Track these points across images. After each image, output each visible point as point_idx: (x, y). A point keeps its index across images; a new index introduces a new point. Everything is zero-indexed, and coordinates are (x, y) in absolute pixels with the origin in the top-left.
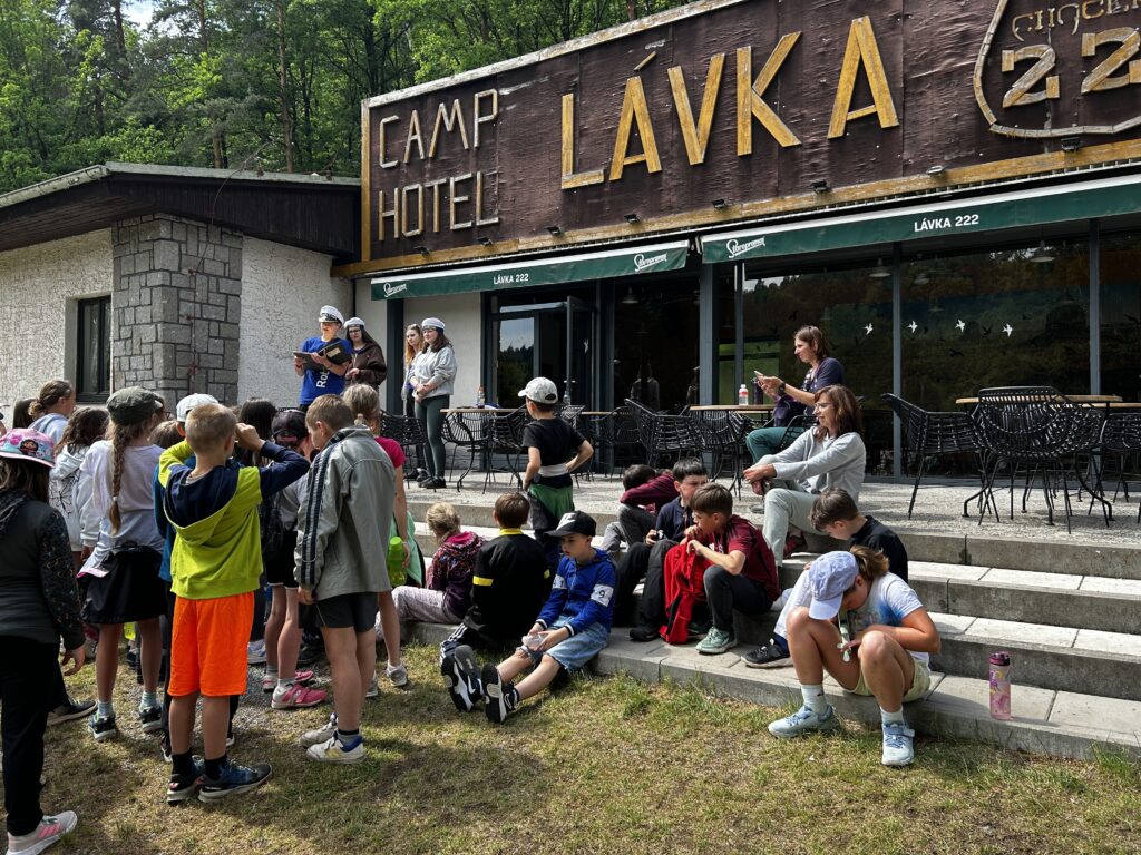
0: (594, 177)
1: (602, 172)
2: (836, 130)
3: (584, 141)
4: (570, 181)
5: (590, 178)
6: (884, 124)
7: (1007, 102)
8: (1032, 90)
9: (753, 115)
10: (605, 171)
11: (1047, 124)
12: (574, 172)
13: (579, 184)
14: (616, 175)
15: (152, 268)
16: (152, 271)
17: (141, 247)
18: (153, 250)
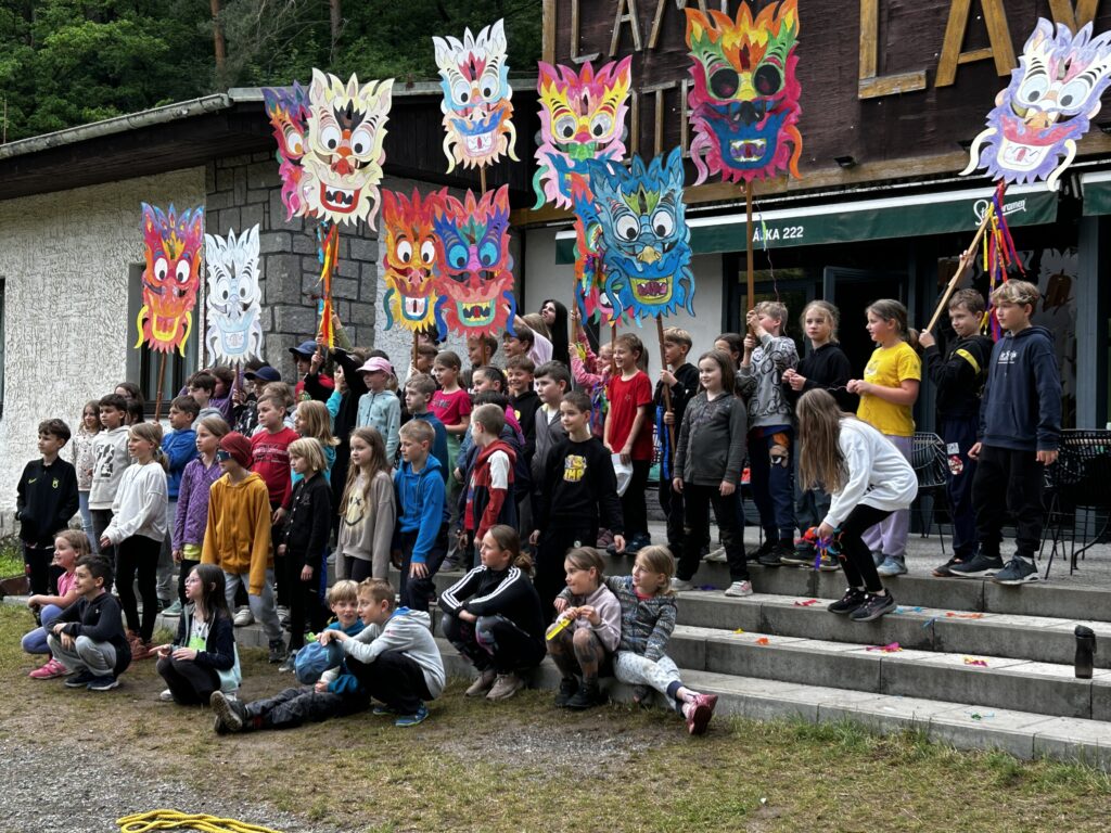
0: (910, 82)
1: (923, 73)
3: (895, 26)
4: (871, 87)
5: (904, 83)
10: (928, 73)
12: (878, 74)
13: (887, 93)
14: (945, 79)
15: (267, 227)
16: (267, 232)
17: (251, 197)
18: (269, 202)
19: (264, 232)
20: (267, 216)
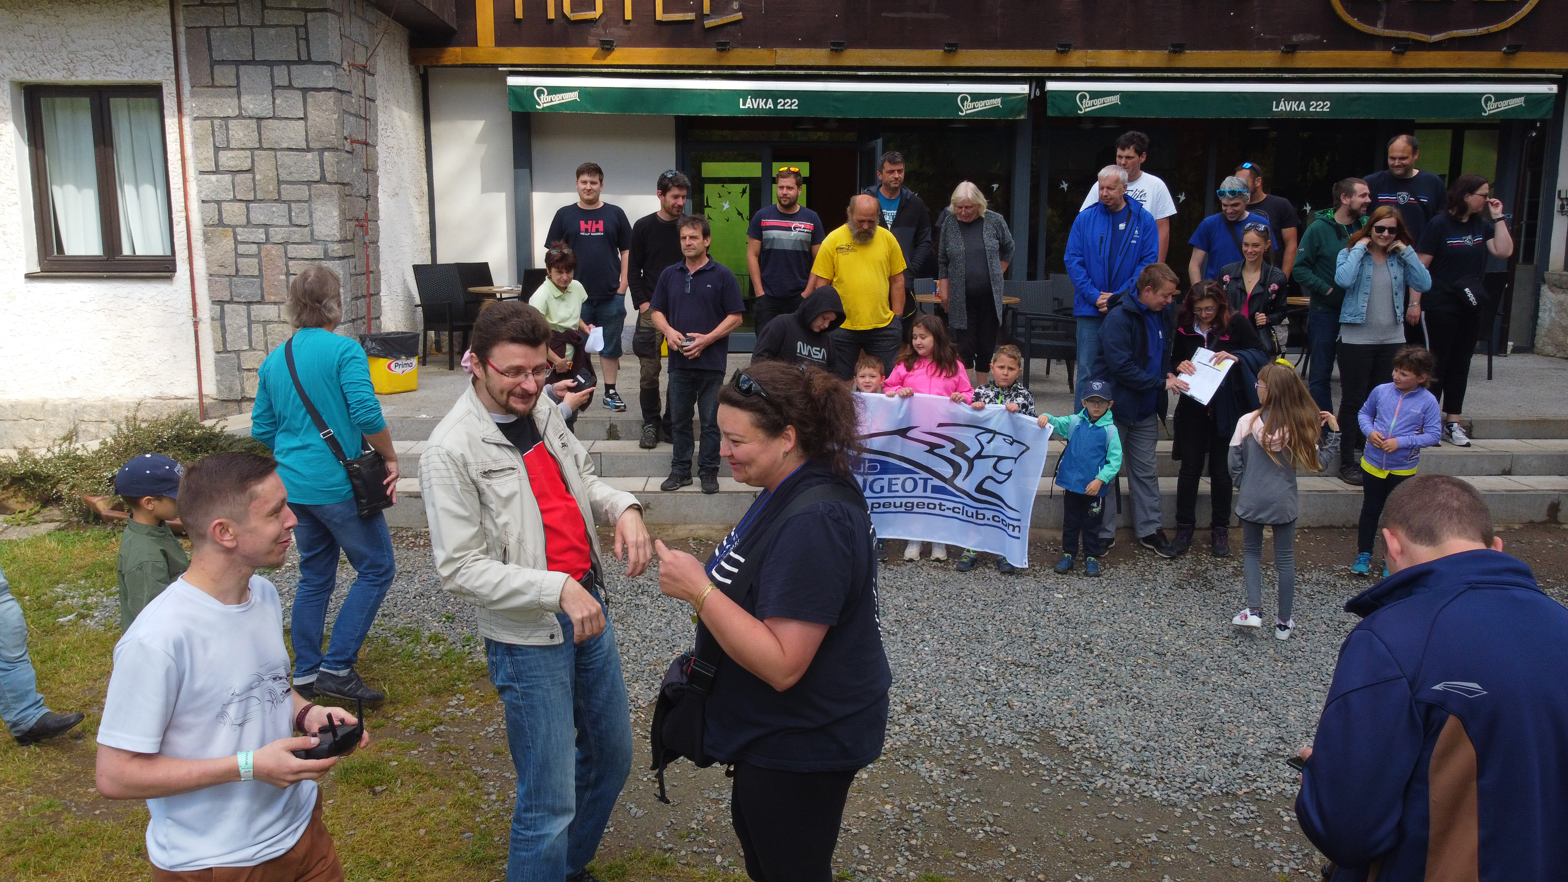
11: (1380, 23)
15: (304, 57)
16: (304, 63)
17: (272, 17)
18: (305, 26)
19: (300, 62)
20: (302, 43)
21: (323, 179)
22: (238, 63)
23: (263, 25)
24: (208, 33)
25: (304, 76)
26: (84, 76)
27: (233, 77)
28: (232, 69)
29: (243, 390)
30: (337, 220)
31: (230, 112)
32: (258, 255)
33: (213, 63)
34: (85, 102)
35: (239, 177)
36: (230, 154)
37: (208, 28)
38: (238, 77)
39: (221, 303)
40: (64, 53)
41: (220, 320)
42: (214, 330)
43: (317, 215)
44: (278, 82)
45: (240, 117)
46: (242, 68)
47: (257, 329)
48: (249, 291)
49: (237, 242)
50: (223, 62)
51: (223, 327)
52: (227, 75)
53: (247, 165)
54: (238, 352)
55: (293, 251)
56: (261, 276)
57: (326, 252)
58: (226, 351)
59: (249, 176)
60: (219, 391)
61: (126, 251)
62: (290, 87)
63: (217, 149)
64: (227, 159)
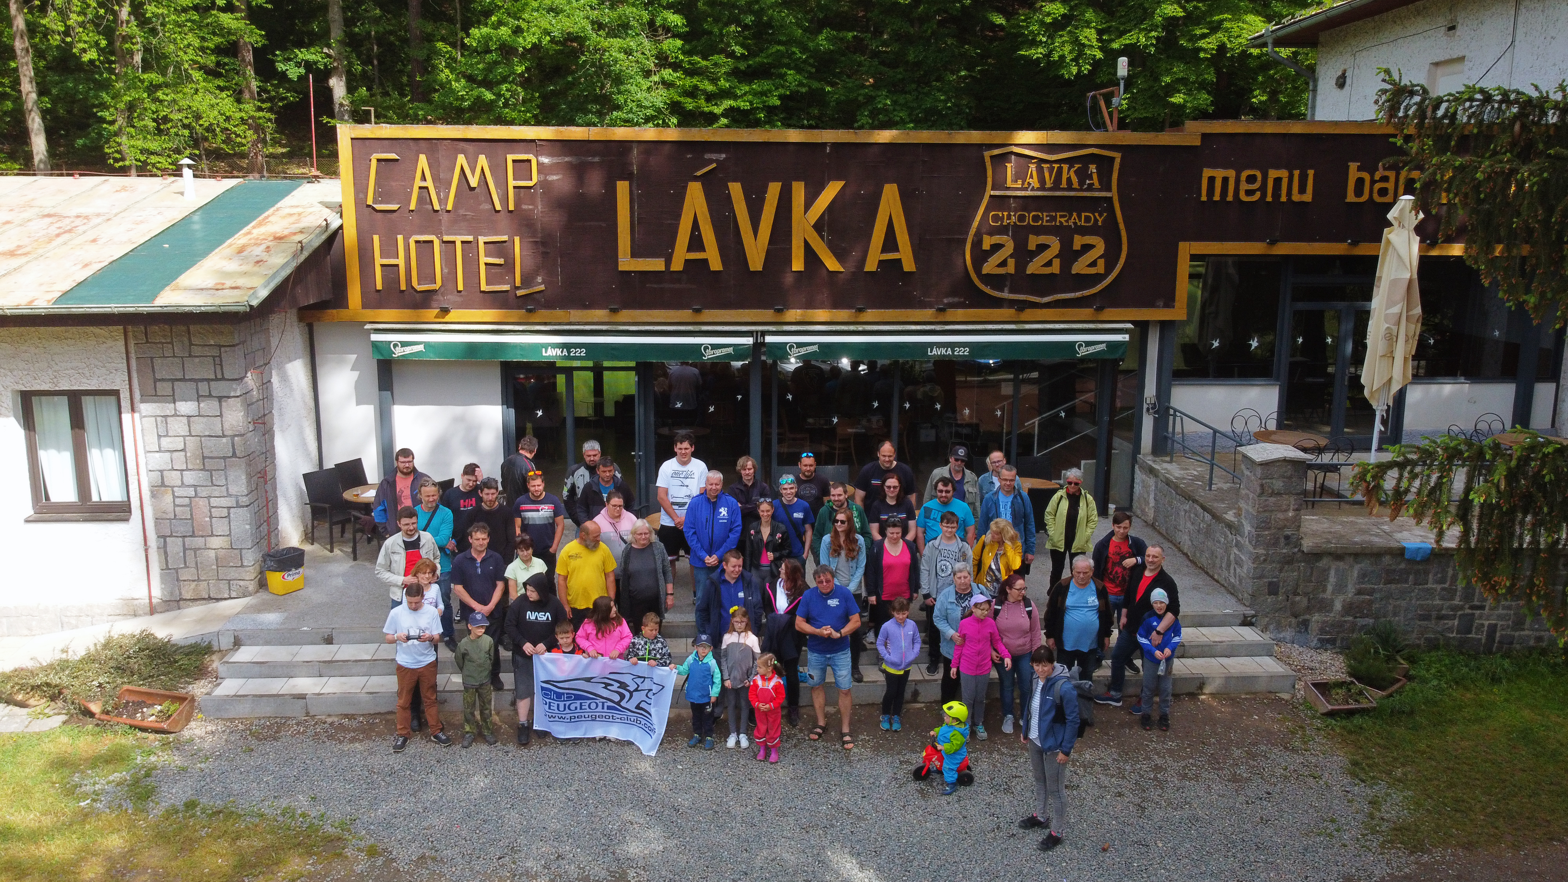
0: (653, 265)
1: (663, 261)
2: (871, 266)
3: (641, 229)
4: (628, 264)
5: (650, 265)
6: (906, 269)
7: (984, 272)
8: (999, 265)
9: (805, 240)
10: (666, 262)
11: (1006, 290)
12: (632, 257)
13: (639, 269)
14: (677, 267)
15: (219, 376)
16: (220, 380)
17: (196, 351)
18: (220, 356)
19: (217, 379)
20: (218, 367)
21: (234, 455)
22: (173, 381)
23: (190, 356)
24: (152, 363)
25: (219, 388)
26: (65, 386)
27: (170, 389)
28: (170, 384)
29: (180, 594)
30: (244, 481)
31: (168, 413)
32: (190, 505)
33: (156, 381)
34: (65, 399)
35: (175, 454)
36: (168, 439)
37: (152, 358)
38: (173, 390)
39: (164, 537)
40: (50, 371)
41: (164, 549)
42: (159, 555)
43: (230, 478)
44: (201, 393)
45: (175, 415)
46: (176, 383)
47: (190, 554)
48: (182, 529)
49: (174, 497)
50: (163, 380)
51: (166, 553)
52: (164, 388)
53: (181, 447)
54: (176, 570)
55: (214, 502)
56: (192, 518)
57: (237, 502)
58: (168, 568)
59: (183, 453)
60: (163, 594)
61: (95, 498)
62: (210, 396)
63: (159, 436)
64: (166, 443)
